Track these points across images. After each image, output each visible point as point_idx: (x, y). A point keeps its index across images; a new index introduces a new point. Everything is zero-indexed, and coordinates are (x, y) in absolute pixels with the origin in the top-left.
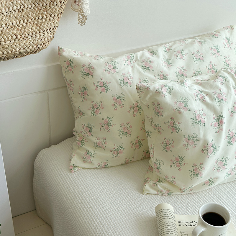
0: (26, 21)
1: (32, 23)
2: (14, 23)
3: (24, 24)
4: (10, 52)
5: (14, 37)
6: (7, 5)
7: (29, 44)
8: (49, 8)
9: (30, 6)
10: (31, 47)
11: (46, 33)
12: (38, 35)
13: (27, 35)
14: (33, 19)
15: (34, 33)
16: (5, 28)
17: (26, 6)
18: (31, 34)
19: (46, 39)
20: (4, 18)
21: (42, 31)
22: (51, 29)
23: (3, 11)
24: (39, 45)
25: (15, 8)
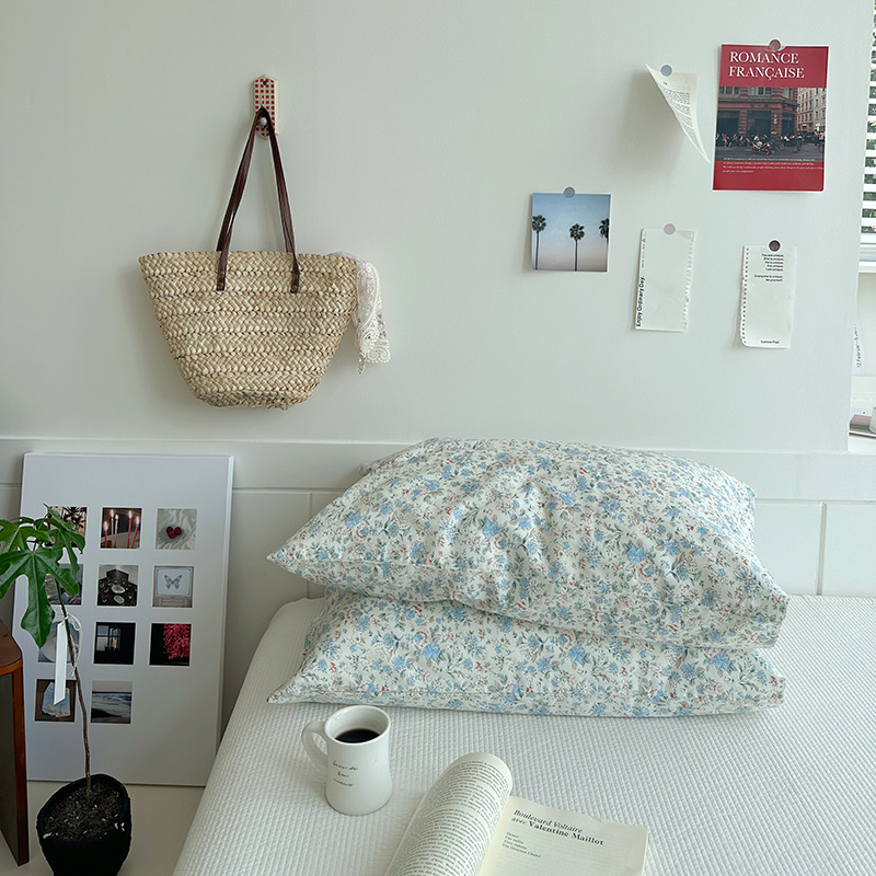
0: (268, 349)
1: (277, 354)
2: (250, 350)
3: (265, 354)
4: (229, 389)
5: (243, 368)
6: (247, 322)
7: (262, 383)
8: (307, 336)
9: (280, 330)
10: (263, 388)
11: (294, 372)
12: (280, 374)
13: (263, 369)
14: (281, 349)
15: (276, 369)
16: (234, 354)
17: (275, 329)
18: (269, 369)
19: (293, 382)
20: (236, 339)
21: (288, 368)
22: (306, 368)
23: (238, 329)
24: (278, 389)
25: (257, 328)
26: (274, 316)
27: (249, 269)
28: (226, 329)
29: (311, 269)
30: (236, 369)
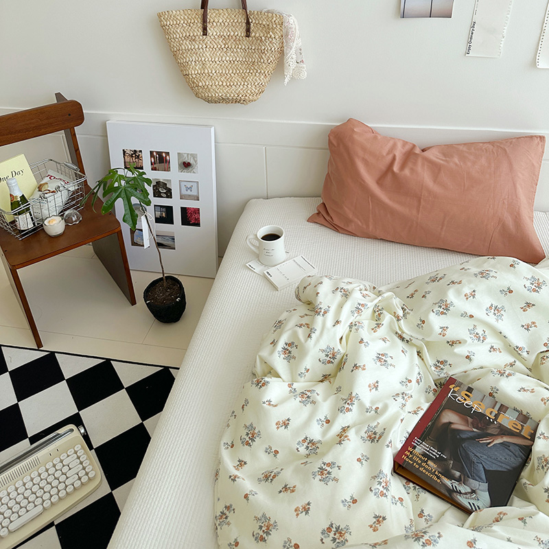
0: (234, 72)
1: (240, 74)
2: (224, 72)
3: (233, 75)
4: (214, 95)
5: (221, 83)
6: (221, 55)
7: (231, 92)
8: (256, 64)
9: (241, 59)
10: (232, 95)
11: (249, 86)
12: (241, 87)
13: (232, 84)
14: (241, 71)
15: (239, 84)
16: (215, 74)
17: (238, 59)
18: (235, 84)
19: (249, 92)
20: (216, 65)
21: (246, 84)
22: (256, 84)
23: (217, 59)
24: (240, 96)
25: (228, 58)
26: (237, 51)
27: (221, 21)
28: (210, 59)
29: (257, 22)
30: (217, 83)
